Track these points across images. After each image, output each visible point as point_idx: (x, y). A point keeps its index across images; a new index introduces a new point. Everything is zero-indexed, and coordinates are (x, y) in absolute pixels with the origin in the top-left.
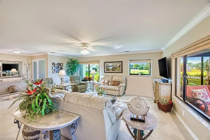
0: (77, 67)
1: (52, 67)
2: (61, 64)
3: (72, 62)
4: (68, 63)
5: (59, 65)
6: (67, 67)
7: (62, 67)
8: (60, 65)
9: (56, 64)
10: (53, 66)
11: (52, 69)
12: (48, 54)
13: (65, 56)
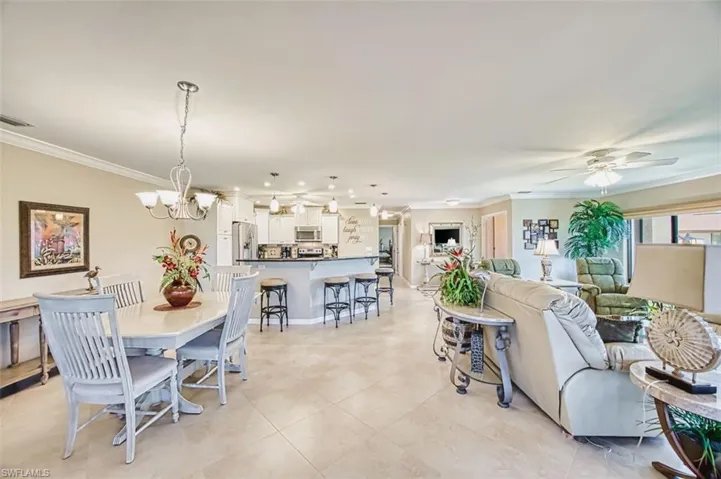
0: (609, 228)
1: (524, 232)
2: (552, 223)
3: (591, 213)
4: (576, 217)
5: (544, 226)
6: (571, 230)
7: (555, 231)
8: (549, 225)
9: (535, 221)
10: (526, 228)
11: (524, 238)
12: (513, 197)
13: (568, 196)
